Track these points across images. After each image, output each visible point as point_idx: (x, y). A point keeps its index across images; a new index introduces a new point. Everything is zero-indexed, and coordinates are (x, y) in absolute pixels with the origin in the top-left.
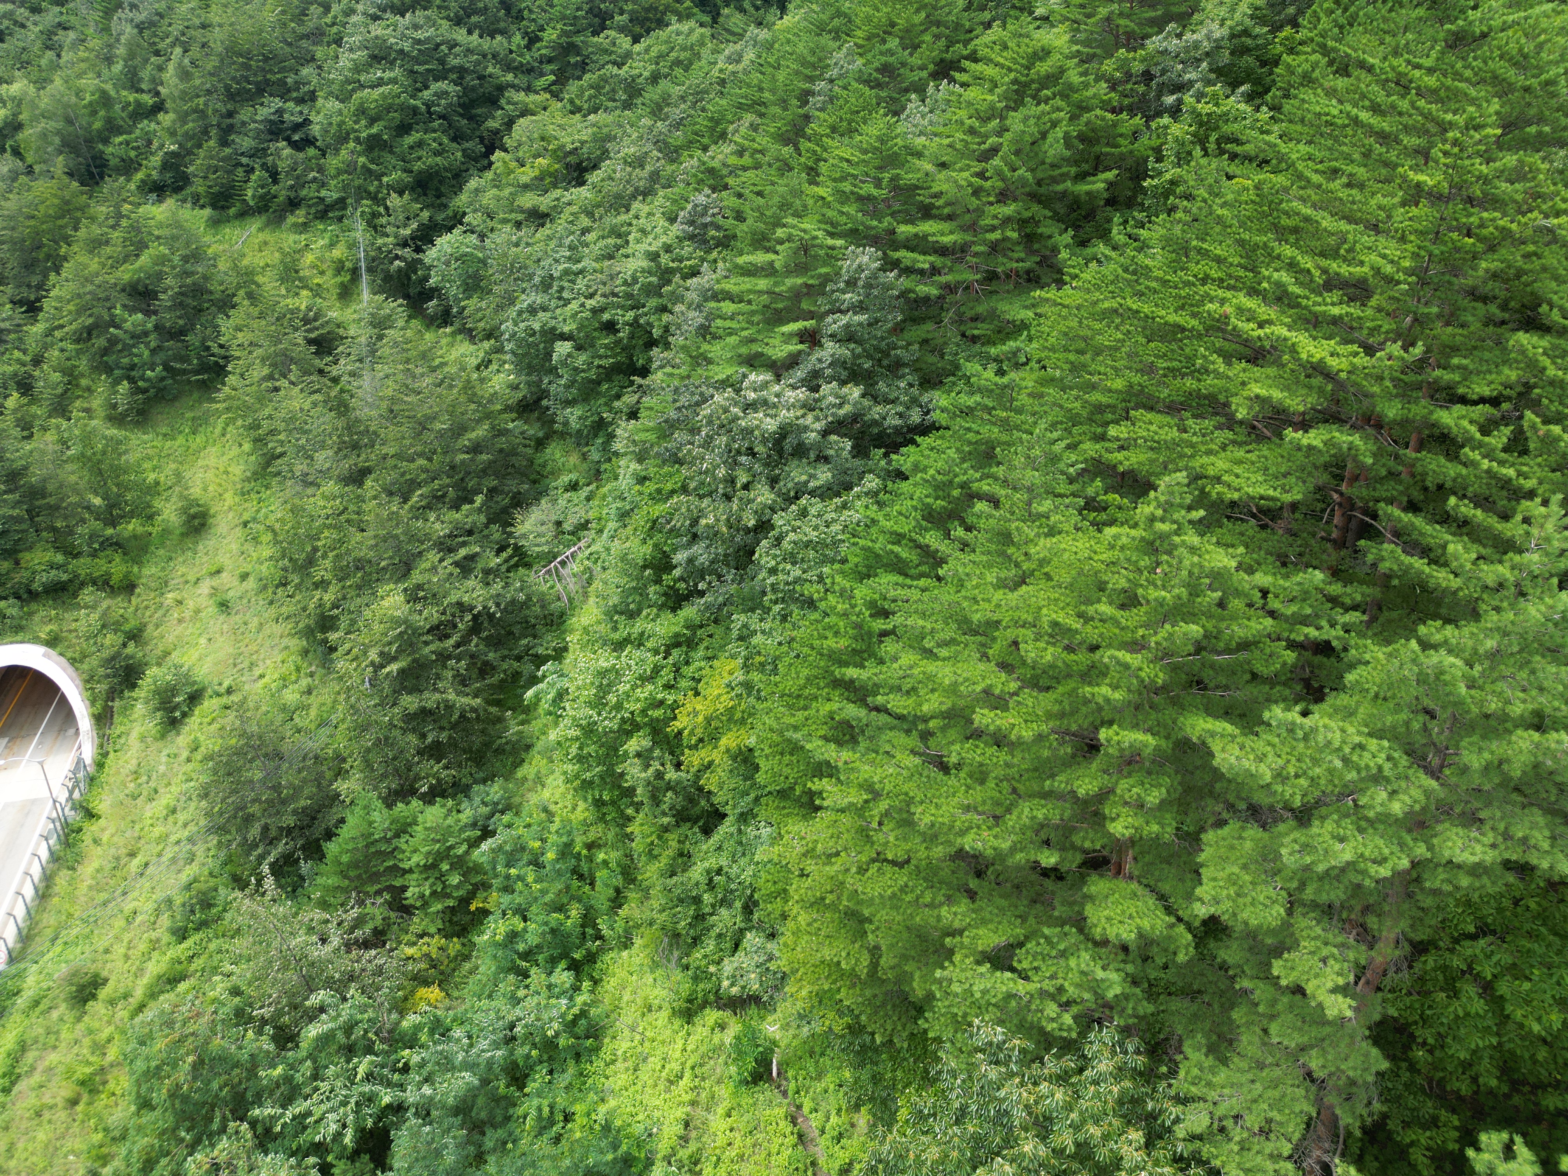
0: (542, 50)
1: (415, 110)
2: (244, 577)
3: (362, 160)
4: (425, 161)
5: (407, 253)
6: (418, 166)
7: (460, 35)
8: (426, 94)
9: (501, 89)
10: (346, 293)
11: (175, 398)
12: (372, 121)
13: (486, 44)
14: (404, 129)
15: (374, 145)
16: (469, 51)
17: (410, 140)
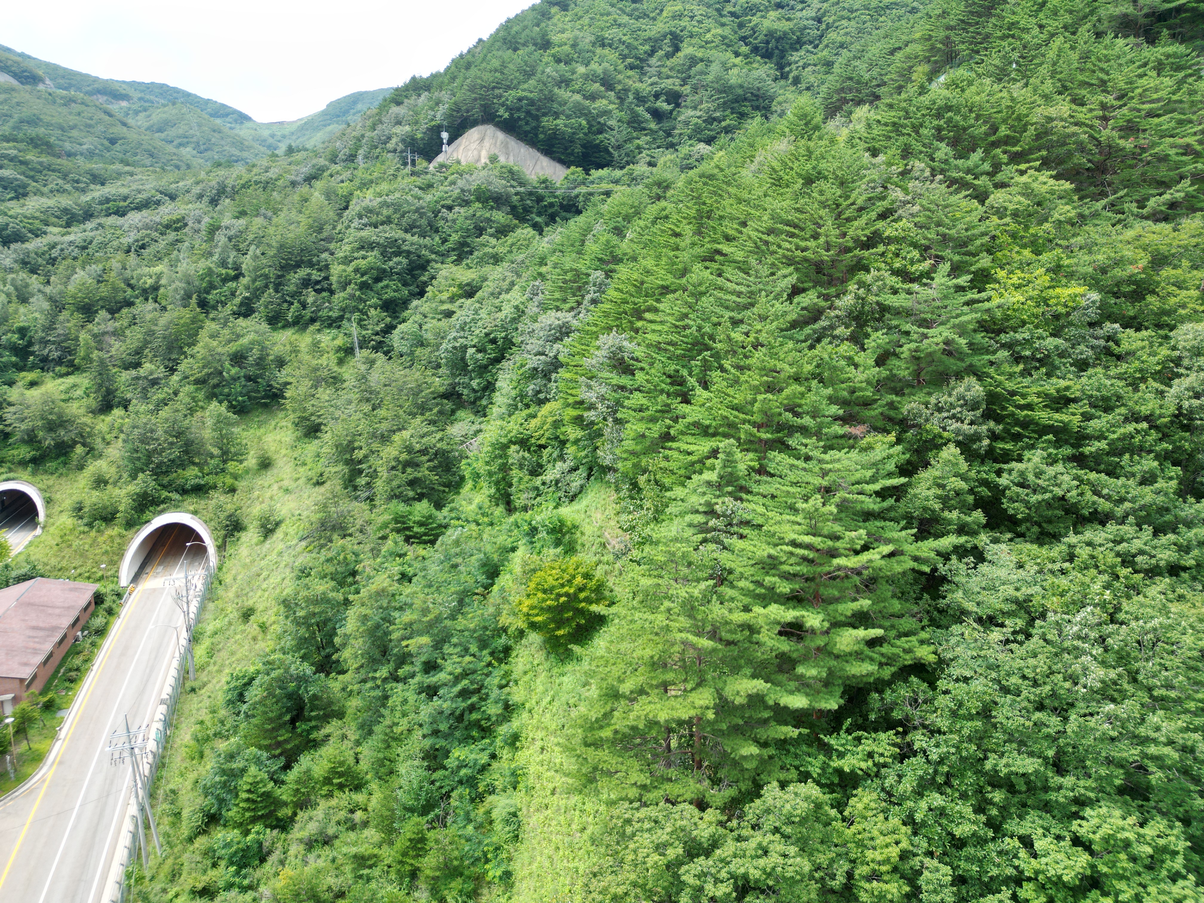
0: (449, 245)
1: (384, 270)
2: (297, 479)
3: (358, 293)
4: (390, 294)
5: (378, 338)
6: (385, 297)
7: (408, 236)
8: (391, 263)
9: (428, 262)
10: (341, 362)
11: (248, 412)
12: (362, 275)
13: (421, 241)
14: (378, 280)
15: (364, 286)
16: (412, 244)
17: (381, 285)
